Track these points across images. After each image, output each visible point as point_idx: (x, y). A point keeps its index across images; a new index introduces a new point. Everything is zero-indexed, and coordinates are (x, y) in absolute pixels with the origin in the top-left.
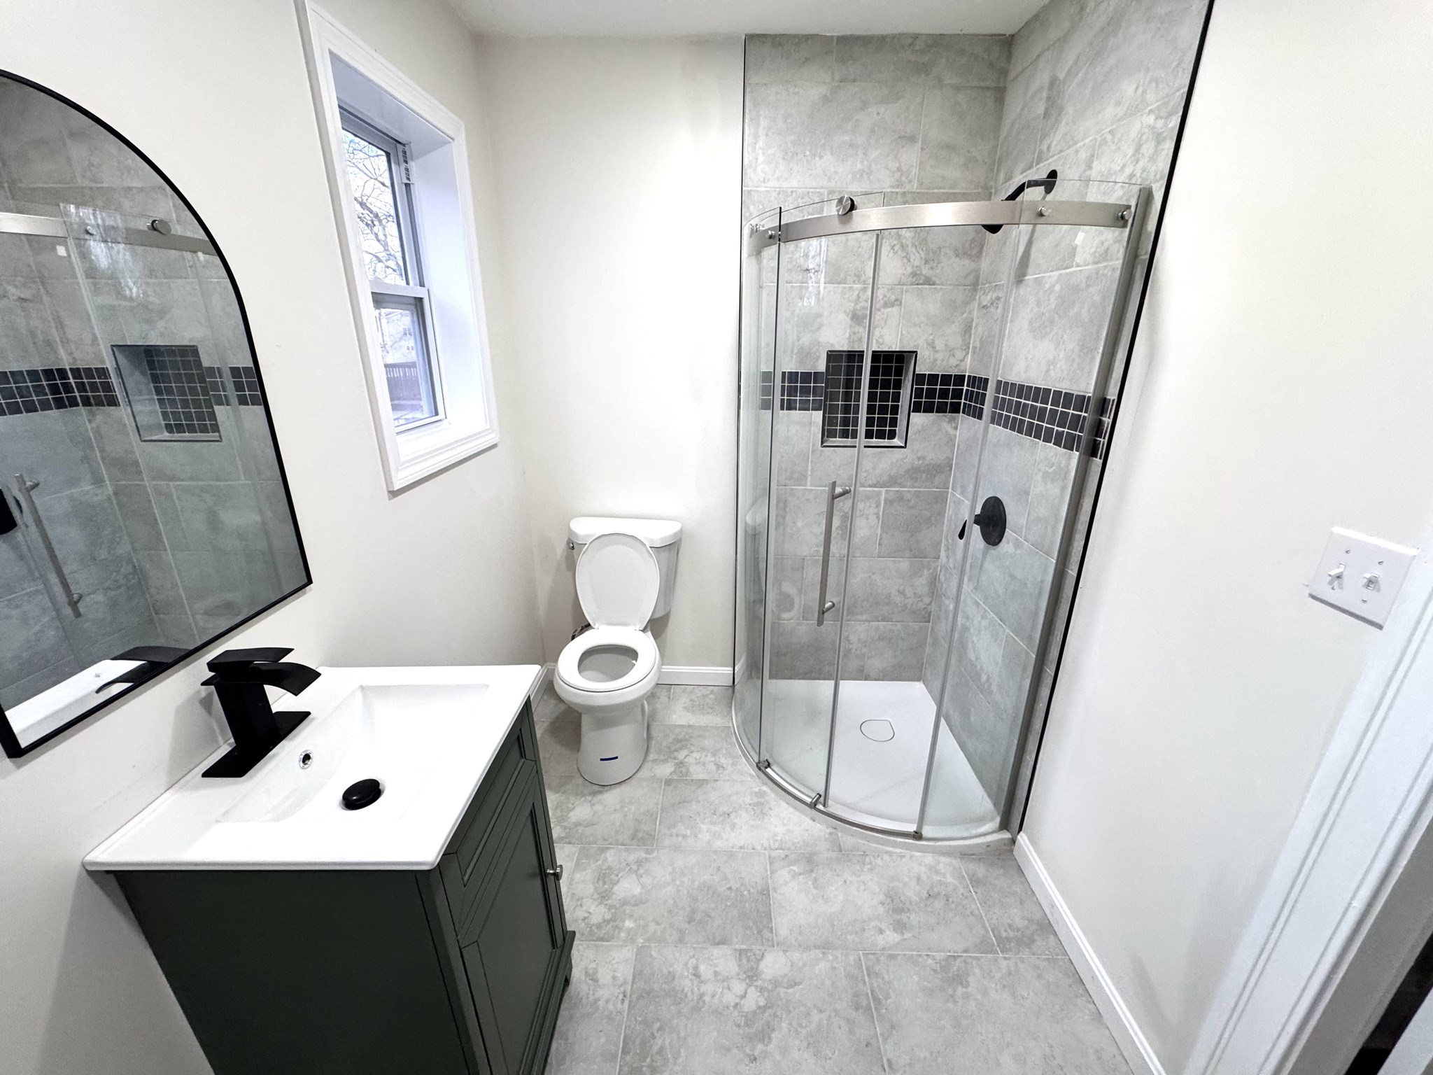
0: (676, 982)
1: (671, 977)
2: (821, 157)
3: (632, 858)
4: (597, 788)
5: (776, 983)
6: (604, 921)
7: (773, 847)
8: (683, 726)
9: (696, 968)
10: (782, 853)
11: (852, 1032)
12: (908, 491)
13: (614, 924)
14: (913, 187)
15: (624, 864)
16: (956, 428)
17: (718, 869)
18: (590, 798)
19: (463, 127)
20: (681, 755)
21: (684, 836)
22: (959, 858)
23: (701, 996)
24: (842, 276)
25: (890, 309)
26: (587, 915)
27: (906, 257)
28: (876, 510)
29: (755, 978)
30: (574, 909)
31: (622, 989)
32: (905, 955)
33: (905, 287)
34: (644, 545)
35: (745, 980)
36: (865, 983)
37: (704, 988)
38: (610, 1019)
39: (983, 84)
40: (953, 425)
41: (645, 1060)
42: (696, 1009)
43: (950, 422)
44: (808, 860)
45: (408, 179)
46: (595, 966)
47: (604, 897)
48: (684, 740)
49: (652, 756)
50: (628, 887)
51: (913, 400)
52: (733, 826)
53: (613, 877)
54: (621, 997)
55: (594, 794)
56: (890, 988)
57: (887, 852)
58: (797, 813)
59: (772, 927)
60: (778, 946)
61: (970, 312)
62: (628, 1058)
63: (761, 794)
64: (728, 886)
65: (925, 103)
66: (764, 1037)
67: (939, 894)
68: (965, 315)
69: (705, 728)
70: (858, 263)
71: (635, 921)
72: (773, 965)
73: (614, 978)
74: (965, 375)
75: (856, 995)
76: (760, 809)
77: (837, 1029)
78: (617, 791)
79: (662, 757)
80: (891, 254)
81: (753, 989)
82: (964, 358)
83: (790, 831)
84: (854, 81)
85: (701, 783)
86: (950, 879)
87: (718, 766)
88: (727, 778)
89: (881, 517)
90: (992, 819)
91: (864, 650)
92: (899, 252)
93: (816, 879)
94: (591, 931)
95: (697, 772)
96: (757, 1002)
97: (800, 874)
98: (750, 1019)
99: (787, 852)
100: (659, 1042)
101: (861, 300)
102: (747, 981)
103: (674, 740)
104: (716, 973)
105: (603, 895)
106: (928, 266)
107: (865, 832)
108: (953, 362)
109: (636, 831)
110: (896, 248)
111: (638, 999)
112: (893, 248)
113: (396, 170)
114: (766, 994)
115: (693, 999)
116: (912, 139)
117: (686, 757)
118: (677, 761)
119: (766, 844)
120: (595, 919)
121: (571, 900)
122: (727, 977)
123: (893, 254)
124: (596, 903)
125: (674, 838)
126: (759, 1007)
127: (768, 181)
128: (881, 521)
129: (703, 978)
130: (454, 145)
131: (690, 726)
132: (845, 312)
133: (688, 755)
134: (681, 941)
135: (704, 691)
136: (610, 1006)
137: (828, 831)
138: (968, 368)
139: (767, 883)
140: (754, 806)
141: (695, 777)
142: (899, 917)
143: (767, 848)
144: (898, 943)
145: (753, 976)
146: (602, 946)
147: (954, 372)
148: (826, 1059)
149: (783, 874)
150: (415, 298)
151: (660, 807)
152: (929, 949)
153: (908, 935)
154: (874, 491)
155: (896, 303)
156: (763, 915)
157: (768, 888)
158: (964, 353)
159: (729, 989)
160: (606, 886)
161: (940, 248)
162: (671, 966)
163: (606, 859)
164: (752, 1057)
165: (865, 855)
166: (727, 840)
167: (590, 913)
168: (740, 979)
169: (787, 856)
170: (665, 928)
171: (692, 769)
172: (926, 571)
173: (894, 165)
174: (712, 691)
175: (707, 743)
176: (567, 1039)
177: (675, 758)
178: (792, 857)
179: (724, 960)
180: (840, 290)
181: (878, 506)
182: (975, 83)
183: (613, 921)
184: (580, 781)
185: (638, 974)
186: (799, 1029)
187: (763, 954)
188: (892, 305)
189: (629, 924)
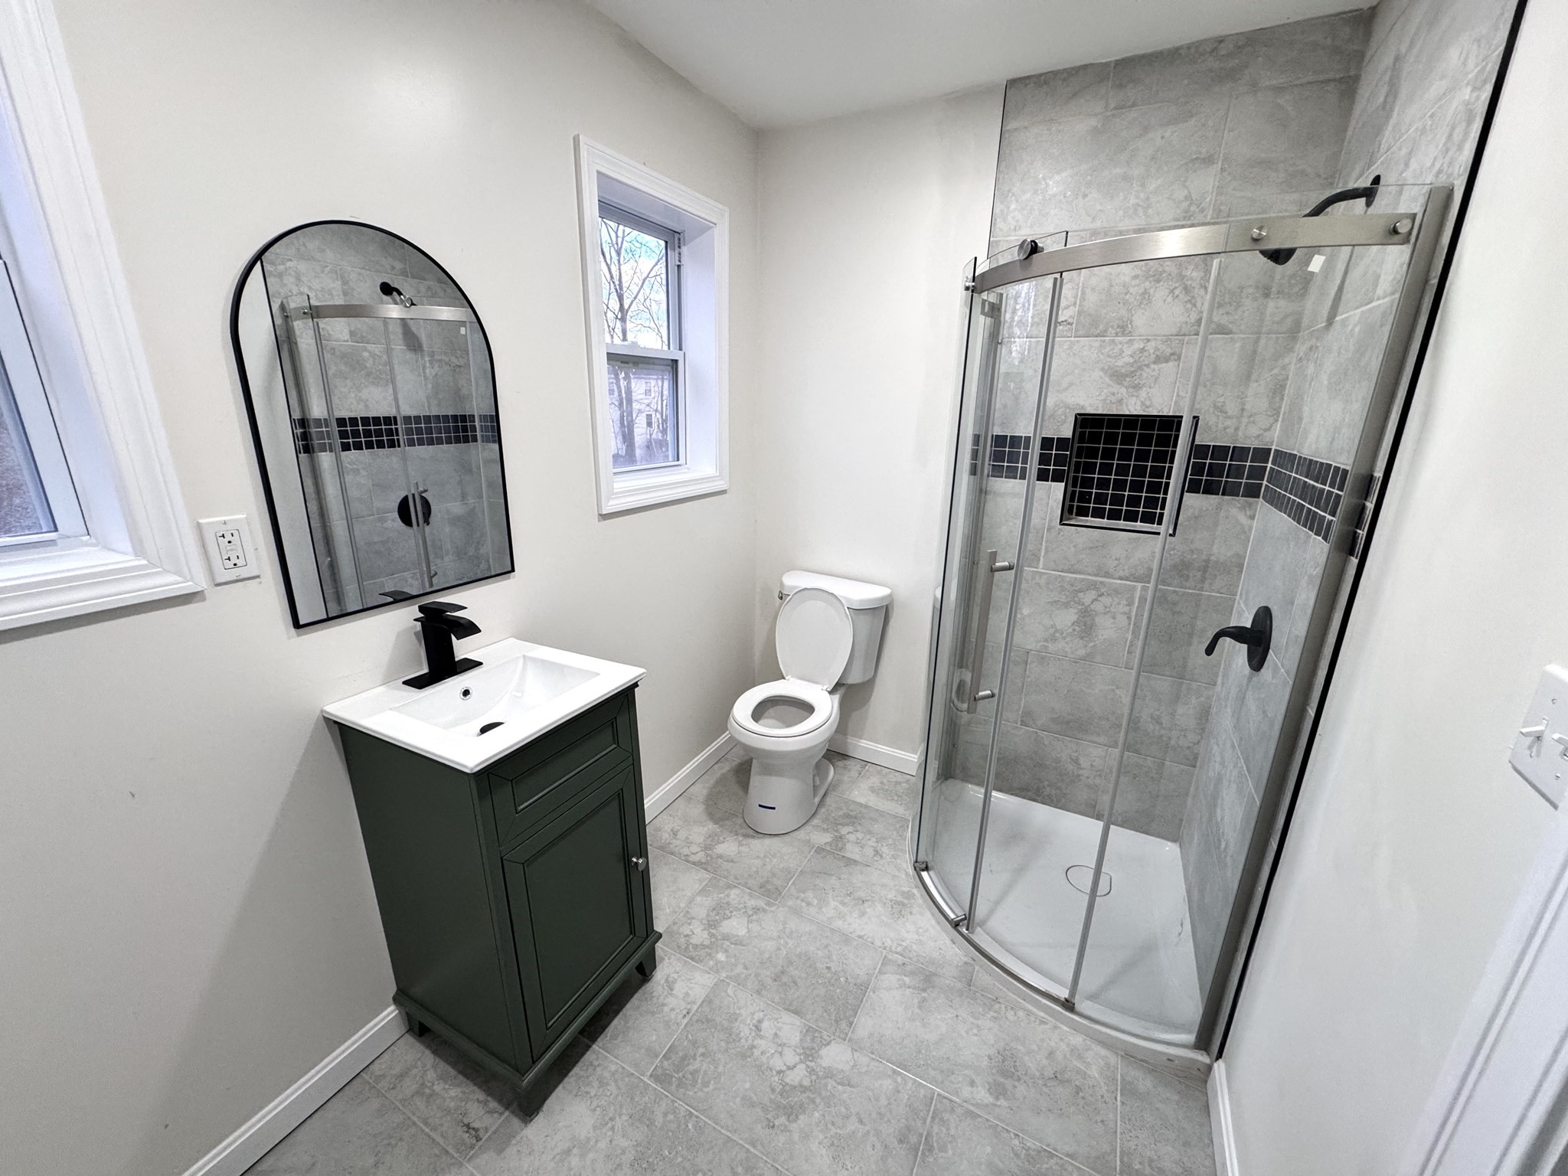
0: (737, 1024)
1: (734, 1018)
2: (1085, 196)
3: (752, 903)
4: (751, 832)
5: (830, 1073)
6: (702, 945)
7: (894, 949)
8: (861, 805)
9: (760, 1021)
10: (900, 959)
11: (883, 1159)
12: (1174, 592)
13: (709, 951)
14: (1205, 216)
15: (741, 906)
16: (1252, 517)
17: (826, 946)
18: (741, 838)
19: (727, 215)
20: (844, 830)
21: (809, 904)
22: (1122, 1056)
23: (753, 1047)
24: (1101, 327)
25: (1163, 365)
26: (691, 933)
27: (1189, 301)
28: (1126, 609)
29: (811, 1059)
30: (683, 924)
31: (689, 1007)
32: (987, 1120)
33: (1187, 338)
34: (843, 606)
35: (799, 1055)
36: (925, 1122)
37: (758, 1042)
38: (667, 1024)
39: (1322, 77)
40: (1248, 513)
41: (678, 1072)
42: (744, 1056)
43: (1243, 508)
44: (925, 978)
45: (680, 261)
46: (676, 977)
47: (711, 925)
48: (854, 817)
49: (815, 821)
50: (736, 926)
51: (1189, 477)
52: (863, 914)
53: (727, 912)
54: (685, 1012)
55: (746, 836)
56: (951, 1142)
57: (1025, 1010)
58: (938, 928)
59: (853, 1022)
60: (849, 1041)
61: (1284, 368)
62: (666, 1063)
63: (908, 895)
64: (828, 965)
65: (1230, 114)
66: (791, 1114)
67: (1069, 1081)
68: (1275, 371)
69: (881, 814)
70: (1123, 312)
71: (727, 957)
72: (835, 1055)
73: (687, 994)
74: (1271, 449)
75: (908, 1129)
76: (900, 908)
77: (869, 1148)
78: (768, 841)
79: (825, 826)
80: (1170, 299)
81: (803, 1066)
82: (1271, 426)
83: (921, 943)
84: (1133, 105)
85: (850, 862)
86: (1094, 1072)
87: (876, 852)
88: (880, 867)
89: (1133, 619)
90: (1190, 1032)
91: (1098, 781)
92: (1181, 296)
93: (924, 1000)
94: (687, 948)
95: (852, 851)
96: (801, 1080)
97: (909, 988)
98: (787, 1090)
99: (906, 960)
100: (696, 1065)
101: (1124, 355)
102: (802, 1057)
103: (844, 814)
104: (776, 1034)
105: (711, 923)
106: (1221, 311)
107: (1005, 975)
108: (1253, 431)
109: (768, 882)
110: (1177, 292)
111: (698, 1021)
112: (1172, 291)
113: (671, 255)
114: (814, 1077)
115: (744, 1046)
116: (1209, 160)
117: (848, 833)
118: (837, 834)
119: (888, 943)
120: (695, 940)
121: (685, 916)
122: (785, 1044)
123: (1172, 299)
124: (702, 927)
125: (799, 902)
126: (801, 1086)
127: (1020, 228)
128: (1132, 623)
129: (762, 1033)
130: (716, 231)
131: (866, 807)
132: (1102, 369)
133: (851, 833)
134: (758, 992)
135: (899, 777)
136: (673, 1016)
137: (965, 959)
138: (1276, 439)
139: (869, 981)
140: (895, 904)
141: (848, 855)
142: (1002, 1080)
143: (887, 949)
144: (987, 1105)
145: (809, 1056)
146: (690, 963)
147: (1253, 444)
148: (843, 1167)
149: (890, 979)
150: (672, 360)
151: (800, 870)
152: (1022, 1131)
153: (1002, 1102)
154: (1125, 585)
155: (1172, 357)
156: (850, 1007)
157: (869, 985)
158: (1271, 420)
159: (781, 1054)
160: (717, 917)
161: (1241, 288)
162: (739, 1009)
163: (728, 896)
164: (771, 1124)
165: (996, 1000)
166: (850, 924)
167: (693, 934)
168: (795, 1051)
169: (904, 964)
170: (750, 975)
171: (849, 846)
172: (1193, 698)
173: (1180, 194)
174: (908, 780)
175: (877, 828)
176: (626, 1022)
177: (837, 831)
178: (909, 968)
179: (790, 1028)
180: (1097, 344)
181: (1130, 604)
182: (1310, 78)
183: (710, 948)
184: (740, 821)
185: (708, 1001)
186: (830, 1126)
187: (830, 1041)
188: (1167, 361)
189: (721, 957)
